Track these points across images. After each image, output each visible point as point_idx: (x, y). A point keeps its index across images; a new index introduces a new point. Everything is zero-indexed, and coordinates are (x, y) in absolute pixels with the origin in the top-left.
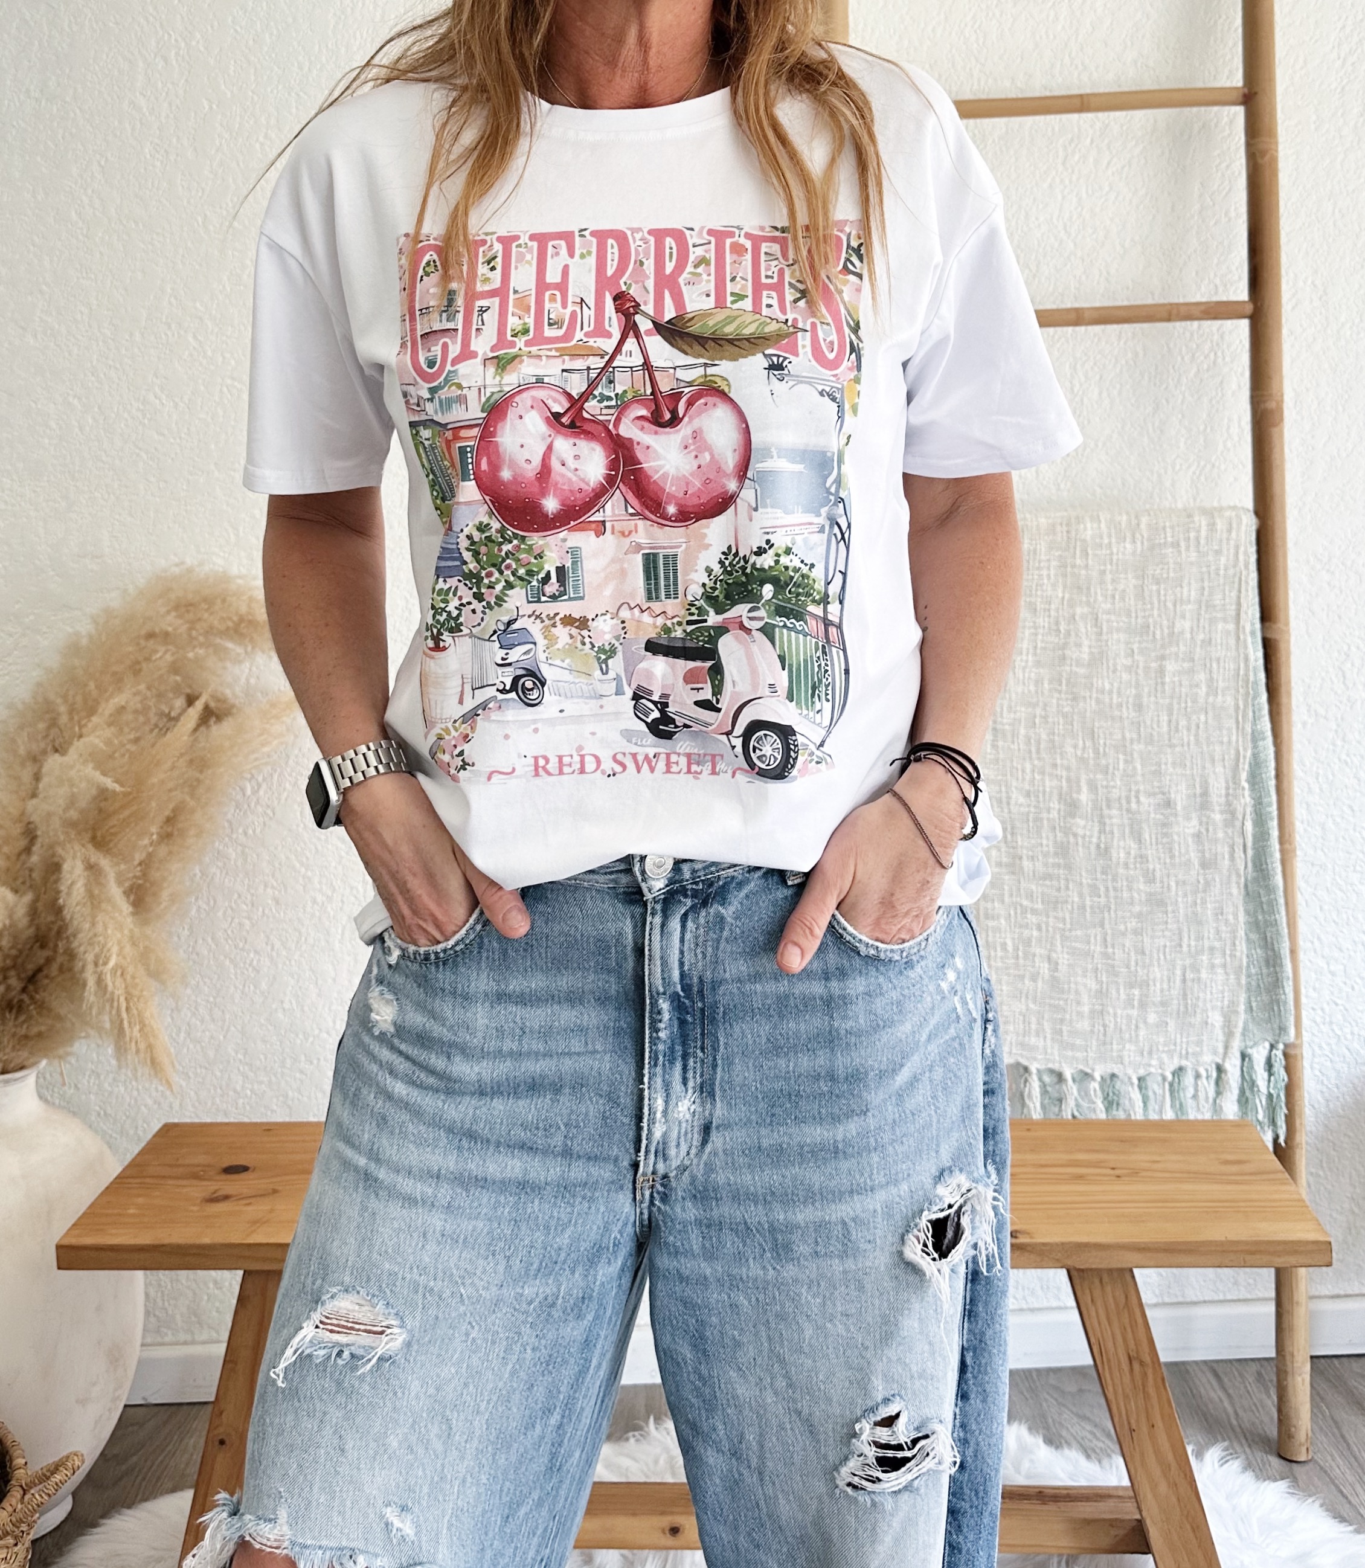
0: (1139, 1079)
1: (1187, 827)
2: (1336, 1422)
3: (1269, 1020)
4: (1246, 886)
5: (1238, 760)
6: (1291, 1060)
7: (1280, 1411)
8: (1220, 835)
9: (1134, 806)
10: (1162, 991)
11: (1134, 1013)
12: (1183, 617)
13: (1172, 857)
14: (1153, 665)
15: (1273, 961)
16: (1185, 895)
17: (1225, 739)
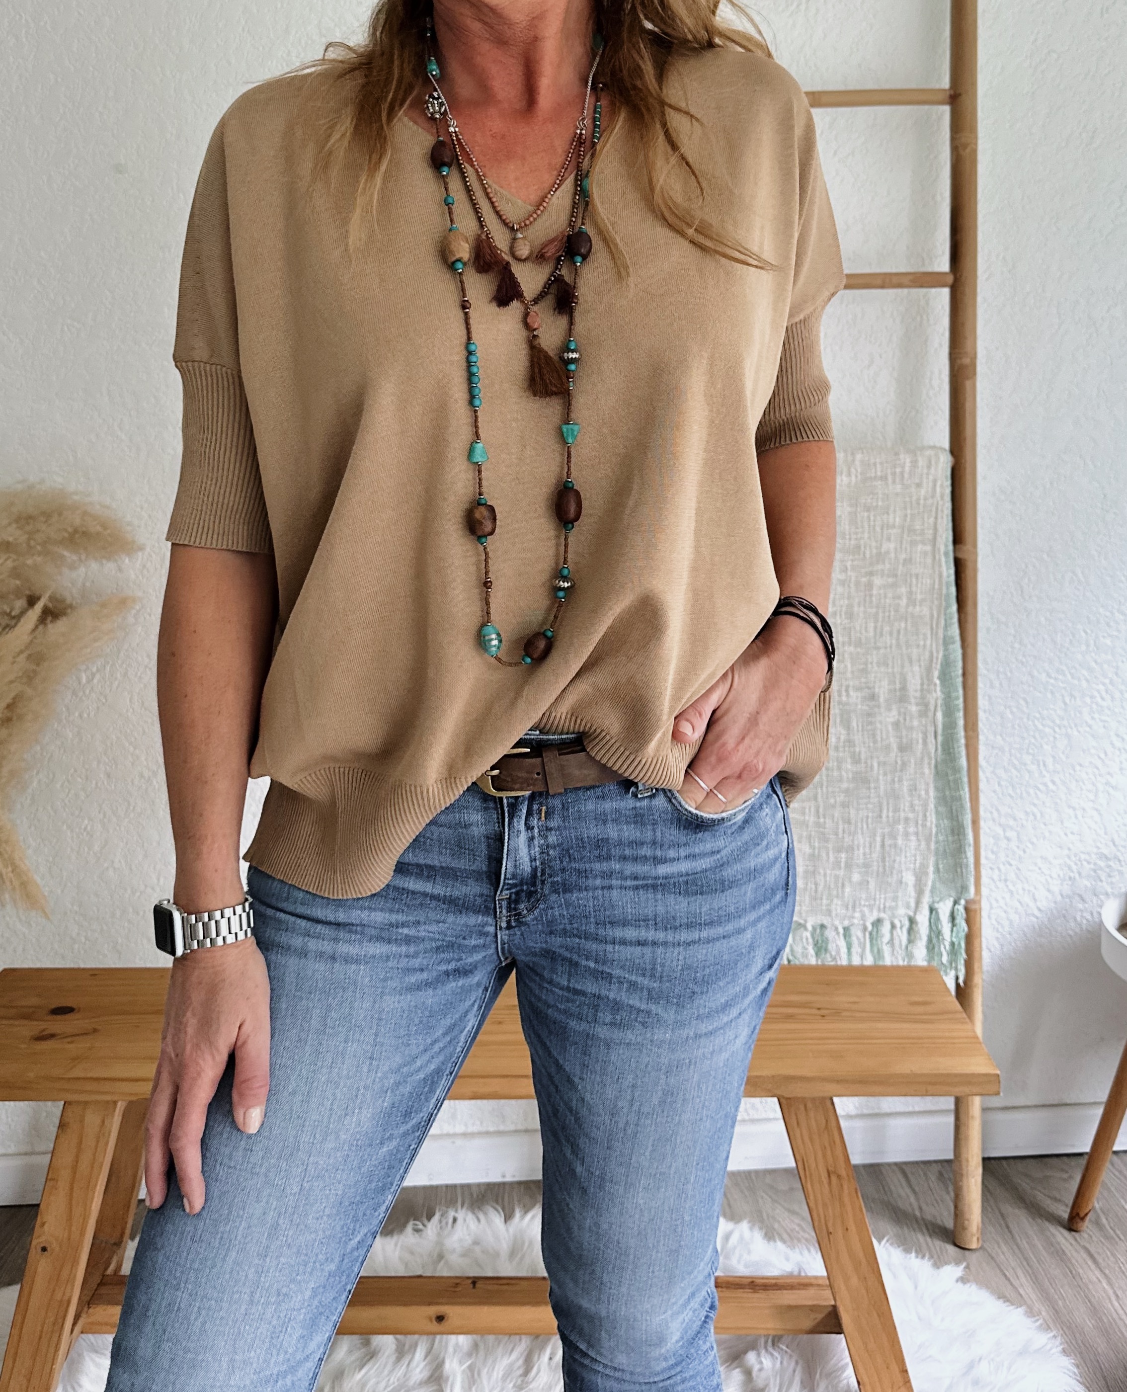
0: (846, 930)
1: (888, 717)
2: (1002, 1215)
3: (953, 881)
4: (936, 767)
5: (931, 661)
6: (972, 914)
7: (956, 1207)
8: (916, 723)
9: (844, 698)
10: (864, 854)
11: (841, 873)
12: (889, 539)
13: (875, 742)
14: (864, 580)
15: (957, 831)
16: (885, 774)
17: (922, 643)
